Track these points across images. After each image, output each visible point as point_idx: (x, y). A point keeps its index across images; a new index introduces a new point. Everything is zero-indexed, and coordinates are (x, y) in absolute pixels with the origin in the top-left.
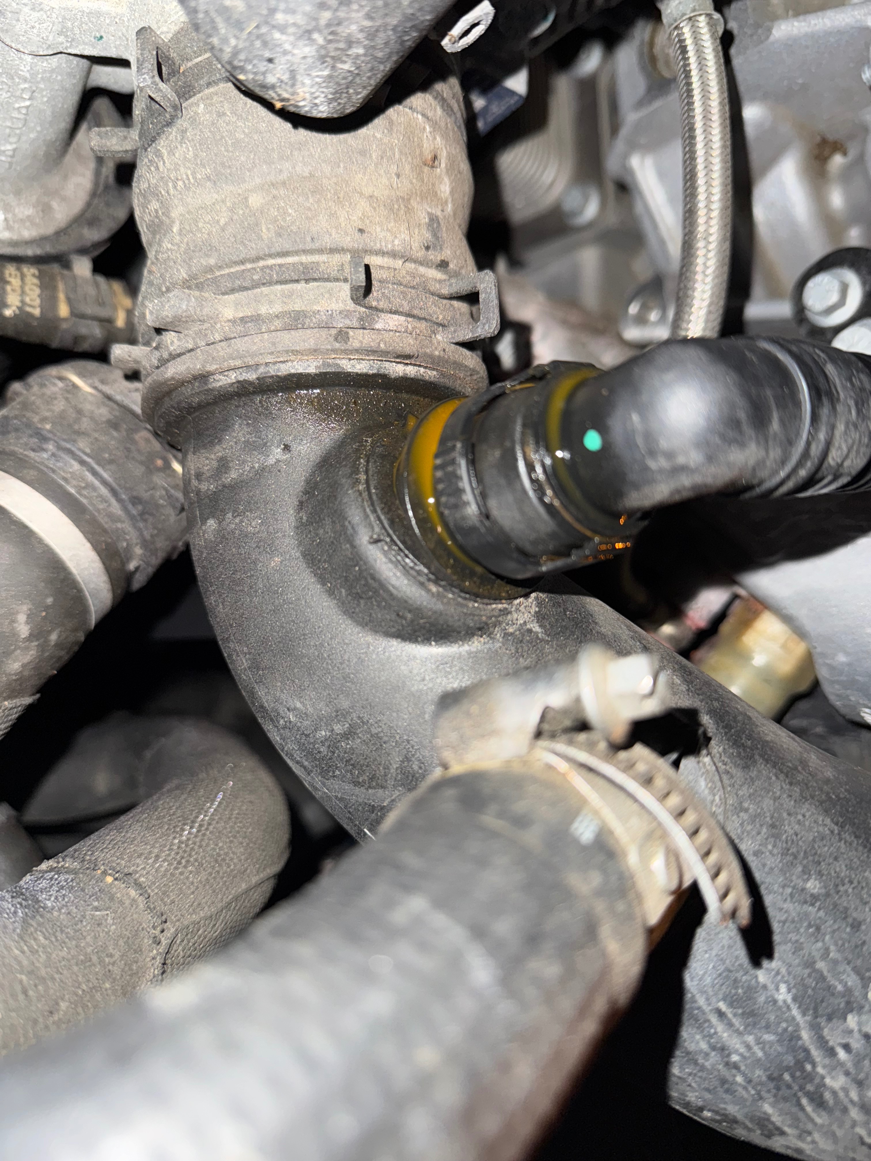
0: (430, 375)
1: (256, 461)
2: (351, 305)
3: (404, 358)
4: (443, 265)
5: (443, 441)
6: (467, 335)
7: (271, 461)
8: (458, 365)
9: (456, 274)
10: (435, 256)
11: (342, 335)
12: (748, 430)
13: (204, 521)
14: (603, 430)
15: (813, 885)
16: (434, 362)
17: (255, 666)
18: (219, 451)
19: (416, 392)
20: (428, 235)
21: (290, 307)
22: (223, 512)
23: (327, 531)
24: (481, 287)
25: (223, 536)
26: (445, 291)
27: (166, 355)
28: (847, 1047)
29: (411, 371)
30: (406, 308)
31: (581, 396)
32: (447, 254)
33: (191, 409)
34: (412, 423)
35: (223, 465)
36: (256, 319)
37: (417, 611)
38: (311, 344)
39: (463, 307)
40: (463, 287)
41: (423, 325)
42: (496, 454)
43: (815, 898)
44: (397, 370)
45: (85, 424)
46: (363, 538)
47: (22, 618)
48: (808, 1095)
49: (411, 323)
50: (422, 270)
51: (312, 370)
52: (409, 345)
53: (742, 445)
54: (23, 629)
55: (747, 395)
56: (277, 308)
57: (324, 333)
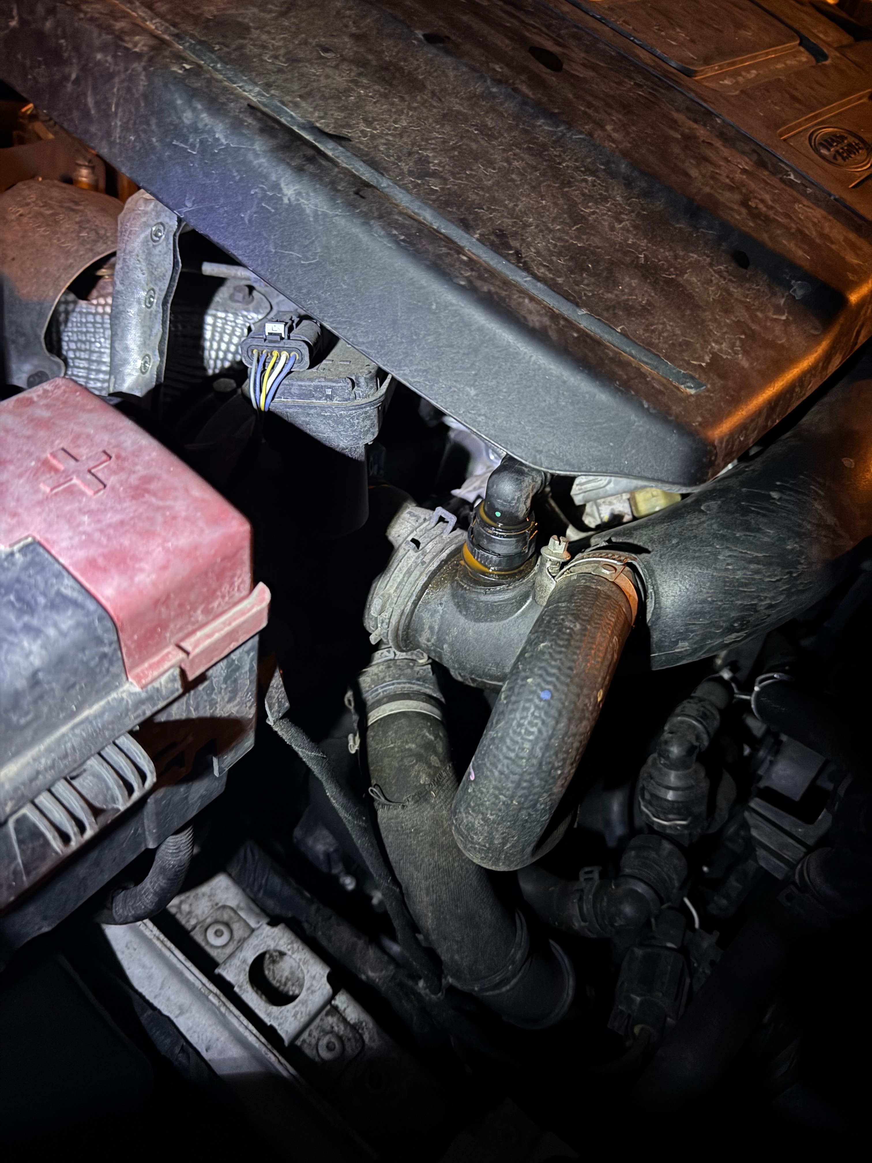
0: (453, 547)
1: (438, 617)
2: (416, 554)
3: (442, 550)
4: (425, 520)
5: (472, 553)
6: (451, 528)
7: (441, 612)
8: (456, 537)
9: (430, 518)
10: (421, 521)
11: (423, 563)
12: (521, 478)
13: (442, 649)
14: (497, 510)
15: (674, 541)
16: (450, 543)
17: (497, 665)
18: (426, 627)
19: (454, 556)
20: (413, 518)
21: (403, 573)
22: (445, 639)
23: (473, 608)
24: (440, 514)
25: (451, 645)
26: (433, 525)
27: (387, 621)
28: (728, 564)
29: (448, 552)
30: (429, 539)
31: (486, 509)
32: (423, 517)
33: (408, 627)
34: (462, 562)
35: (431, 628)
36: (400, 583)
37: (515, 597)
38: (418, 573)
39: (441, 523)
40: (436, 519)
41: (437, 538)
42: (485, 541)
43: (678, 544)
44: (444, 555)
45: (381, 675)
46: (483, 598)
47: (427, 734)
48: (739, 586)
49: (435, 541)
50: (421, 527)
51: (426, 579)
52: (440, 546)
53: (524, 481)
54: (432, 737)
55: (513, 472)
56: (401, 576)
57: (418, 568)
